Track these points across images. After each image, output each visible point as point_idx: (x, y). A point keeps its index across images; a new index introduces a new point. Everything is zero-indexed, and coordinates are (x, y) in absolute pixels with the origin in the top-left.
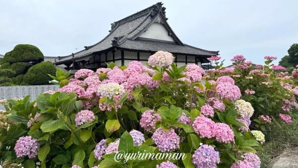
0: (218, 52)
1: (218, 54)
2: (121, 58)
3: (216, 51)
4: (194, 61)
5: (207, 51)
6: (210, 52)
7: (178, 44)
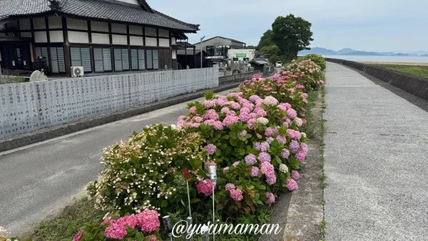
0: (199, 25)
1: (198, 29)
2: (61, 27)
3: (196, 24)
4: (168, 36)
5: (184, 24)
6: (188, 25)
7: (145, 10)
